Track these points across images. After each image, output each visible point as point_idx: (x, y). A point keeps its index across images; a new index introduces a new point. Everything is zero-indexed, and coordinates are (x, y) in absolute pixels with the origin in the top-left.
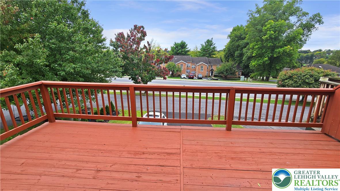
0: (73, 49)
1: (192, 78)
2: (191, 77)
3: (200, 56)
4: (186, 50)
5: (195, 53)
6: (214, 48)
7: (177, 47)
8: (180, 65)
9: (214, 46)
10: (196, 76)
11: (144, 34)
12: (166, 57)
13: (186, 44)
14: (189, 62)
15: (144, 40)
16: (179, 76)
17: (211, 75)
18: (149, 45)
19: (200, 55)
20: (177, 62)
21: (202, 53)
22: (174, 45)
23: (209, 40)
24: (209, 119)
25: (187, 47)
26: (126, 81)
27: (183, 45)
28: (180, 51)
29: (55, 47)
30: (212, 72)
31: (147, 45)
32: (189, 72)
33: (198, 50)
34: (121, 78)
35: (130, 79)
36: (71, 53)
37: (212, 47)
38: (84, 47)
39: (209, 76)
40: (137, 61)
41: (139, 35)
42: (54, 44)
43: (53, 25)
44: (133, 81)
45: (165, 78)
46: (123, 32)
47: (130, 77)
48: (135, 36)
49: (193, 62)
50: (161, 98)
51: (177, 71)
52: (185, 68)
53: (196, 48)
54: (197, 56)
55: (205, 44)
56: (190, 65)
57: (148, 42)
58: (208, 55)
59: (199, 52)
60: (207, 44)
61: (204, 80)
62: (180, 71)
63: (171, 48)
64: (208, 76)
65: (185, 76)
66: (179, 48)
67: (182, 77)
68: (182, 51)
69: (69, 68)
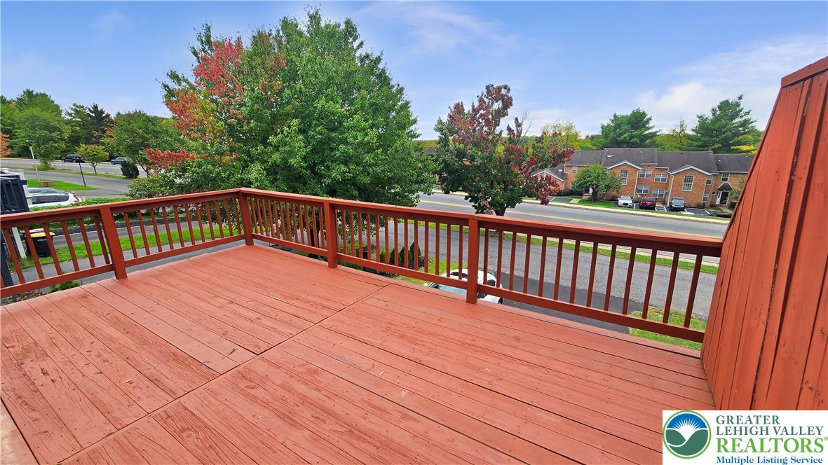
0: (345, 142)
1: (651, 208)
2: (649, 203)
3: (691, 148)
4: (647, 132)
5: (678, 140)
6: (745, 124)
7: (618, 126)
8: (618, 172)
9: (744, 118)
10: (664, 203)
11: (508, 103)
12: (555, 151)
13: (647, 117)
14: (649, 166)
15: (507, 115)
16: (613, 201)
17: (718, 202)
18: (518, 125)
19: (692, 145)
20: (612, 165)
21: (699, 140)
22: (612, 121)
23: (727, 101)
24: (636, 315)
25: (651, 124)
26: (459, 203)
27: (638, 120)
28: (624, 136)
29: (322, 138)
30: (725, 195)
31: (513, 127)
32: (645, 191)
33: (686, 132)
34: (429, 195)
35: (467, 198)
36: (342, 147)
37: (737, 120)
38: (360, 136)
39: (713, 206)
40: (481, 161)
41: (497, 105)
42: (321, 134)
43: (320, 103)
44: (473, 204)
45: (545, 202)
46: (462, 103)
47: (467, 194)
48: (487, 108)
49: (661, 165)
50: (531, 247)
51: (608, 187)
52: (633, 180)
53: (681, 126)
54: (680, 149)
55: (714, 114)
56: (650, 173)
57: (517, 119)
58: (720, 146)
59: (689, 137)
60: (718, 113)
61: (687, 216)
62: (618, 188)
63: (601, 130)
64: (708, 205)
65: (630, 202)
66: (625, 127)
67: (621, 202)
68: (631, 137)
69: (338, 172)
